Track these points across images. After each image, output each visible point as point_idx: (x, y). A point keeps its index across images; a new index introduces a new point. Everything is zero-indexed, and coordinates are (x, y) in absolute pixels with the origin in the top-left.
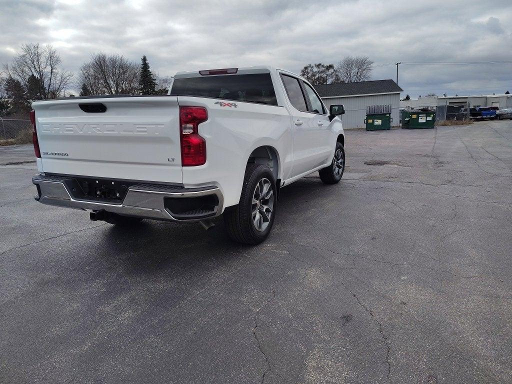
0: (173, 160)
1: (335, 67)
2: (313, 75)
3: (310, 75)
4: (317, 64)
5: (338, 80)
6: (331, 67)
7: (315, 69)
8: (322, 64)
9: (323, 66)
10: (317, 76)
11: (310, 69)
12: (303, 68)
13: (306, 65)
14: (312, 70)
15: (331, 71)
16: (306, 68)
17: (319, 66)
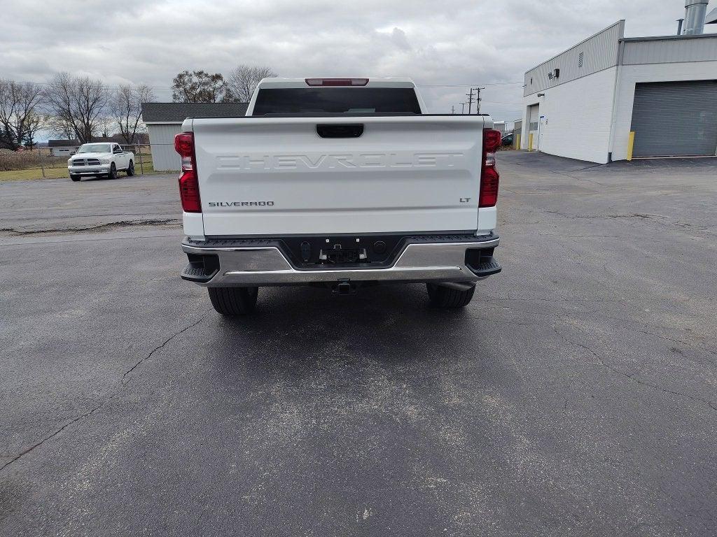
0: (468, 200)
1: (225, 79)
2: (193, 88)
3: (188, 86)
4: (196, 72)
5: (231, 96)
6: (217, 77)
7: (195, 79)
8: (205, 72)
9: (206, 75)
10: (198, 90)
11: (186, 78)
12: (176, 76)
13: (181, 72)
14: (190, 81)
15: (220, 83)
16: (181, 76)
17: (200, 74)
